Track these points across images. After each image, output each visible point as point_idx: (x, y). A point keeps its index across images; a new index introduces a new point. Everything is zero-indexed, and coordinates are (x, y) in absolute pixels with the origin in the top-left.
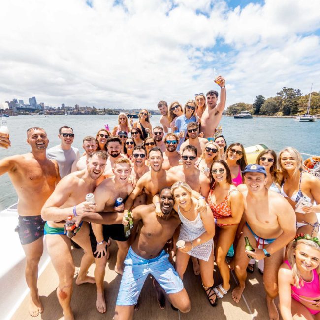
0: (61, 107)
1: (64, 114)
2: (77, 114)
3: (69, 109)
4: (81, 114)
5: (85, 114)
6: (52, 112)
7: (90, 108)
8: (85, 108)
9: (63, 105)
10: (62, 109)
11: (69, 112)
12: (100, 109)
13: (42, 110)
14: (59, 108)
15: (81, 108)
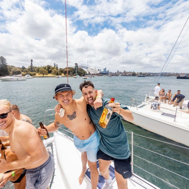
0: (117, 72)
1: (118, 75)
2: (125, 76)
3: (121, 73)
4: (127, 75)
5: (129, 75)
6: (113, 75)
7: (132, 72)
8: (129, 72)
9: (118, 71)
10: (117, 73)
11: (121, 74)
12: (138, 73)
13: (108, 74)
14: (116, 72)
15: (127, 72)
